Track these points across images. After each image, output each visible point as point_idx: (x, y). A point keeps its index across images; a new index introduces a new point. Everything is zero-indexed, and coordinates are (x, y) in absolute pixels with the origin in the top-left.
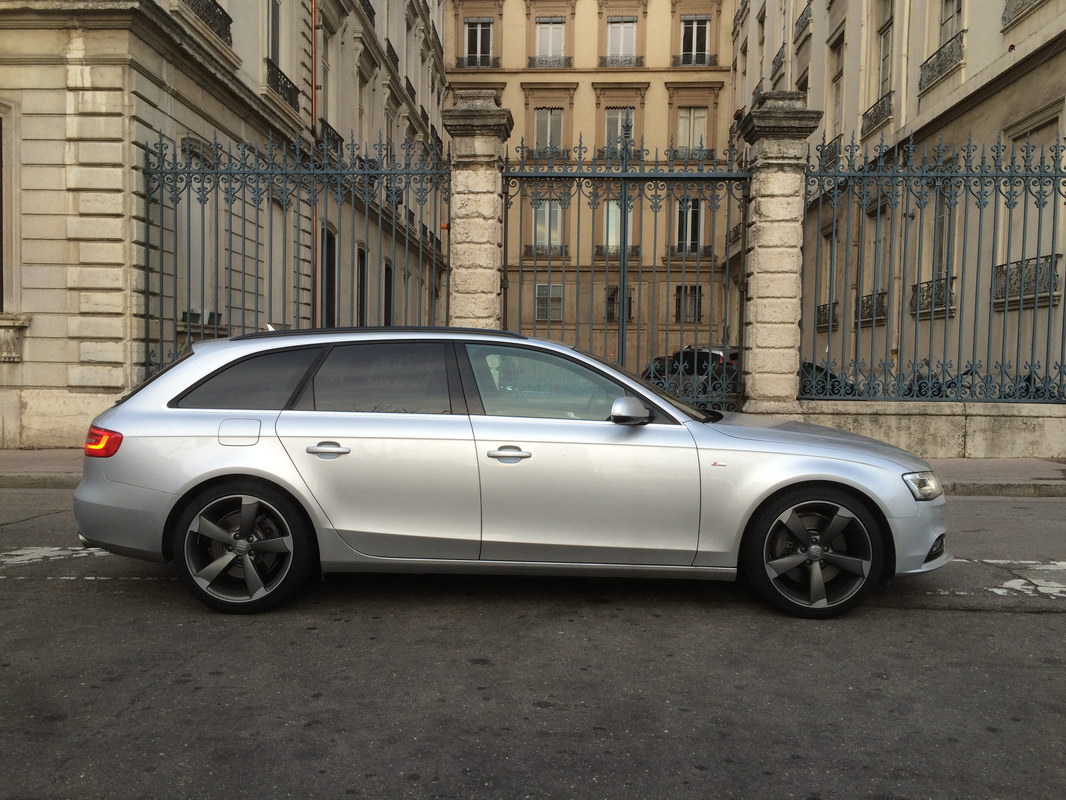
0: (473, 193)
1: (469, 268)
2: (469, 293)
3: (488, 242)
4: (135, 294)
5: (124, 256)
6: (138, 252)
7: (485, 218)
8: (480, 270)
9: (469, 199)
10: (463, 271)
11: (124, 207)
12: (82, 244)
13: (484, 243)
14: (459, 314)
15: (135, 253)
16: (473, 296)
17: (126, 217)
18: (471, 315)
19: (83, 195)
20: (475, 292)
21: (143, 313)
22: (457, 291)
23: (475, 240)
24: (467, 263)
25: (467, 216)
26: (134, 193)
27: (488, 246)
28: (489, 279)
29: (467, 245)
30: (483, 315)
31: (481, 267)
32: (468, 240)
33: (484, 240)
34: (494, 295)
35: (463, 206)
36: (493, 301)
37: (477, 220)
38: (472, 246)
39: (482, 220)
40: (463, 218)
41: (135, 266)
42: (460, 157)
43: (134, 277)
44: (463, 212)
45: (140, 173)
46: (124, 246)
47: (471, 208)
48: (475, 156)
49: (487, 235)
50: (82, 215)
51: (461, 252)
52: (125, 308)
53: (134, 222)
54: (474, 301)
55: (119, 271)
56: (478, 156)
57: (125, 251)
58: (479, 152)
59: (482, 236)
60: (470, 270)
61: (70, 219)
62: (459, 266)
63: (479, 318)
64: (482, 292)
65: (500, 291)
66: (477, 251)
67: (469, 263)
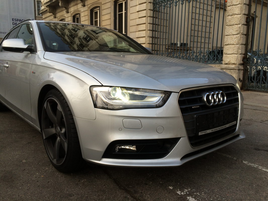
1: (232, 15)
2: (231, 25)
3: (239, 4)
4: (148, 38)
5: (146, 28)
6: (150, 26)
8: (236, 16)
10: (230, 17)
11: (146, 14)
12: (139, 26)
14: (227, 34)
15: (148, 26)
16: (232, 26)
17: (147, 17)
18: (231, 34)
19: (139, 12)
20: (233, 25)
21: (151, 43)
22: (227, 25)
23: (235, 4)
24: (231, 14)
26: (149, 10)
27: (240, 5)
28: (239, 19)
29: (231, 7)
30: (235, 34)
31: (236, 14)
32: (232, 4)
33: (238, 3)
34: (240, 25)
36: (240, 27)
38: (234, 6)
41: (149, 30)
43: (148, 33)
45: (152, 4)
46: (146, 25)
49: (239, 1)
50: (139, 18)
51: (229, 10)
52: (146, 42)
53: (149, 18)
54: (232, 28)
55: (144, 32)
57: (146, 26)
59: (237, 2)
60: (232, 16)
61: (137, 19)
62: (229, 15)
63: (234, 35)
64: (236, 24)
65: (245, 23)
66: (235, 8)
67: (232, 14)
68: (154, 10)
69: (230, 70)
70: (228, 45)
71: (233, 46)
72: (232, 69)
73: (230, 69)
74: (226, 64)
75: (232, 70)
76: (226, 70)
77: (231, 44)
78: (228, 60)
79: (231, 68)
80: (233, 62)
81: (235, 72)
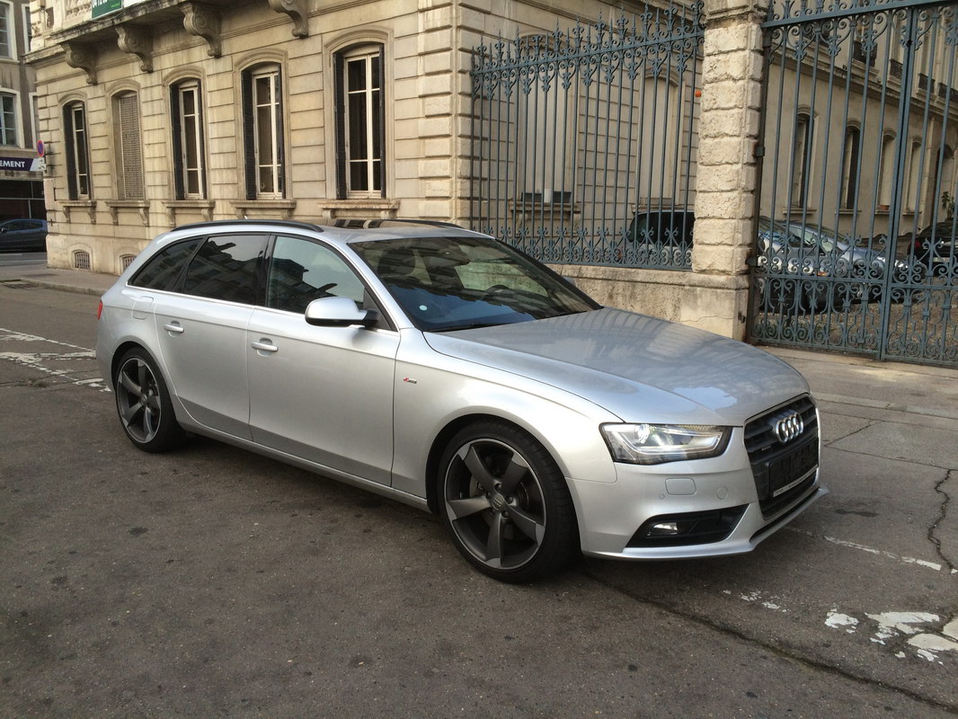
0: (723, 53)
1: (716, 137)
2: (714, 165)
3: (736, 107)
4: (459, 180)
5: (451, 149)
6: (463, 145)
7: (734, 80)
8: (726, 139)
9: (718, 61)
10: (709, 141)
11: (451, 107)
12: (427, 141)
13: (731, 108)
14: (703, 189)
15: (459, 146)
16: (718, 167)
17: (453, 115)
18: (714, 189)
19: (427, 99)
20: (720, 164)
21: (468, 195)
22: (702, 164)
23: (723, 106)
24: (712, 133)
25: (716, 80)
26: (460, 94)
27: (736, 110)
28: (734, 148)
29: (714, 112)
30: (725, 188)
31: (727, 135)
32: (715, 106)
33: (731, 105)
34: (740, 166)
35: (712, 68)
36: (738, 172)
37: (726, 83)
38: (720, 112)
39: (731, 82)
40: (712, 82)
41: (461, 157)
42: (712, 14)
43: (459, 166)
44: (712, 75)
45: (467, 75)
46: (451, 140)
47: (720, 71)
48: (727, 10)
49: (734, 99)
50: (428, 117)
51: (708, 121)
52: (452, 192)
53: (459, 118)
54: (717, 173)
55: (447, 161)
56: (731, 10)
57: (451, 145)
58: (730, 6)
59: (730, 101)
60: (716, 140)
61: (420, 120)
62: (707, 136)
63: (722, 191)
64: (727, 163)
65: (752, 160)
66: (724, 118)
67: (715, 132)
68: (474, 95)
69: (713, 290)
70: (705, 218)
71: (721, 222)
72: (720, 285)
73: (712, 285)
74: (703, 272)
75: (719, 291)
76: (704, 289)
77: (713, 217)
78: (709, 262)
79: (716, 285)
80: (722, 269)
81: (727, 295)
